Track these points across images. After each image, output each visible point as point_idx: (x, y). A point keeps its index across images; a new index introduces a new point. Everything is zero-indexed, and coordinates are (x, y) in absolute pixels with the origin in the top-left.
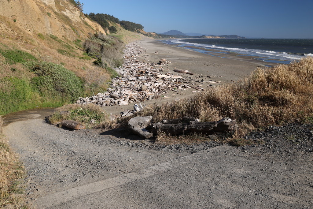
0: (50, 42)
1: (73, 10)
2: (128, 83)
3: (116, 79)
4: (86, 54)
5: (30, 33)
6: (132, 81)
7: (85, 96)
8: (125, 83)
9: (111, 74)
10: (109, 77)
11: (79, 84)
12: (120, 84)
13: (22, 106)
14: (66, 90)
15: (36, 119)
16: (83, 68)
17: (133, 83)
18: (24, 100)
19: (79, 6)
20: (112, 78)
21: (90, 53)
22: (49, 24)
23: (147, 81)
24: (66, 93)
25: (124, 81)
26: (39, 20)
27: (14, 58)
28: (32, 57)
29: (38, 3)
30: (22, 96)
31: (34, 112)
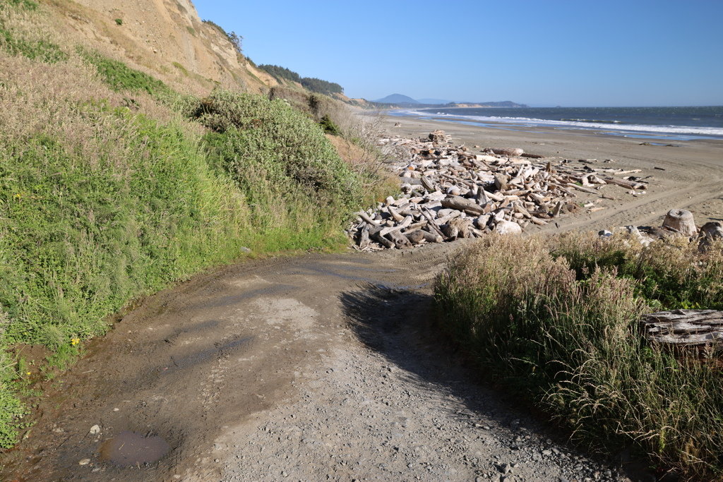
19: (236, 41)
22: (192, 51)
26: (172, 37)
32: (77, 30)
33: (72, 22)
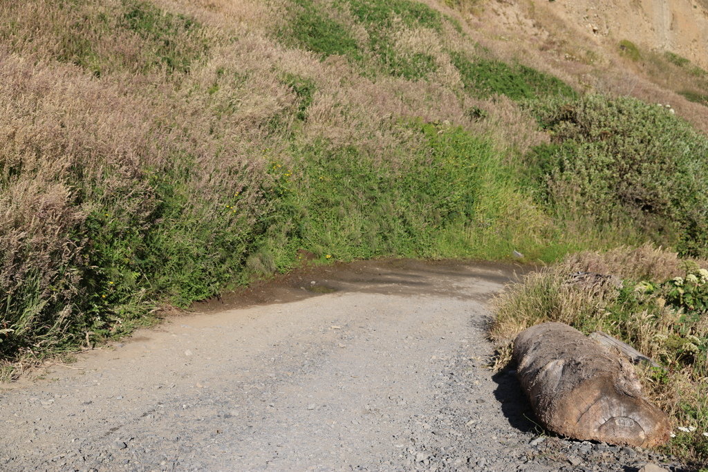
0: (656, 69)
5: (596, 38)
18: (465, 218)
26: (636, 3)
30: (458, 196)
32: (499, 15)
33: (495, 5)
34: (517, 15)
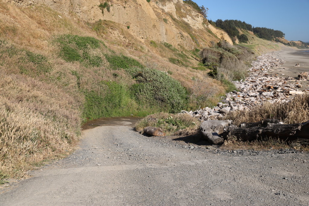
0: (162, 50)
1: (195, 16)
2: (247, 99)
3: (232, 94)
4: (203, 64)
5: (143, 41)
6: (253, 96)
7: (189, 109)
8: (243, 98)
9: (226, 87)
10: (224, 91)
11: (183, 94)
12: (236, 100)
13: (116, 112)
14: (166, 100)
15: (125, 125)
16: (193, 78)
17: (253, 99)
18: (119, 107)
19: (203, 11)
20: (227, 92)
21: (206, 64)
22: (164, 31)
23: (273, 97)
24: (166, 103)
25: (242, 96)
26: (154, 26)
27: (119, 64)
28: (138, 64)
29: (155, 9)
30: (117, 101)
31: (127, 119)
32: (112, 34)
33: (111, 30)
34: (118, 34)
